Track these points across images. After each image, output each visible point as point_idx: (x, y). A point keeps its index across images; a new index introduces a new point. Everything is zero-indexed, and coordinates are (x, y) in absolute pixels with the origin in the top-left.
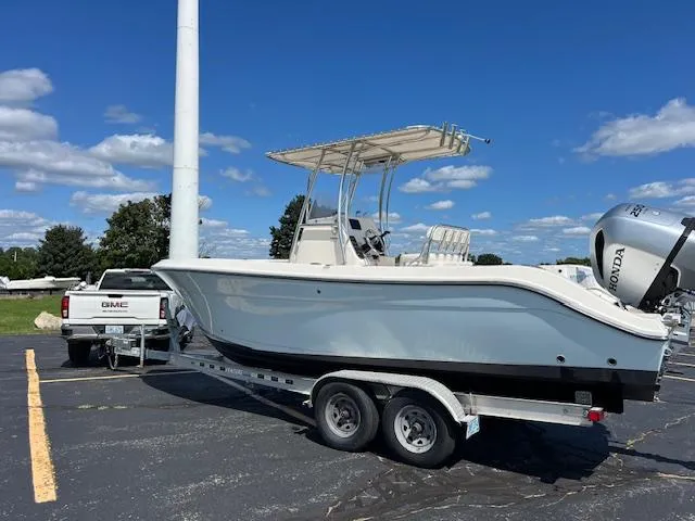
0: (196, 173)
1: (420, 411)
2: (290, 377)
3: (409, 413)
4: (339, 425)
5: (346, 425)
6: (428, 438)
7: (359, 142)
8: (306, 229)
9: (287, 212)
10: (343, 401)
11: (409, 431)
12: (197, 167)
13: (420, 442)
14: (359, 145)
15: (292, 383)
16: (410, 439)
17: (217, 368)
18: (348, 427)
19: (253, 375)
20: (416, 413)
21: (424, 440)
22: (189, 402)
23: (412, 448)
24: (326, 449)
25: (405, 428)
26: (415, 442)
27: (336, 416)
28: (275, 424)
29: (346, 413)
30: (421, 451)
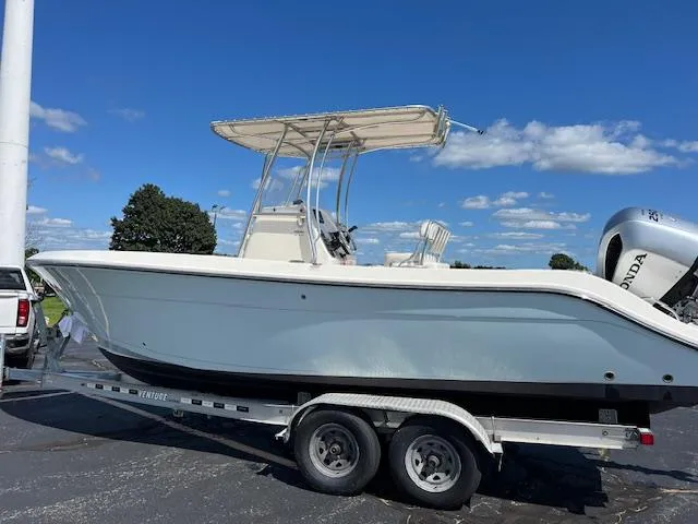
0: (26, 150)
1: (438, 441)
2: (243, 404)
3: (424, 445)
4: (327, 462)
5: (335, 463)
6: (447, 473)
7: (335, 118)
8: (260, 218)
9: (131, 202)
10: (333, 432)
11: (421, 465)
12: (26, 142)
13: (436, 478)
14: (333, 123)
15: (247, 410)
16: (424, 475)
17: (107, 388)
18: (339, 465)
19: (185, 401)
20: (431, 444)
21: (442, 476)
22: (86, 438)
23: (426, 486)
24: (312, 494)
25: (417, 463)
26: (430, 478)
27: (321, 451)
28: (225, 464)
29: (337, 447)
30: (440, 490)
